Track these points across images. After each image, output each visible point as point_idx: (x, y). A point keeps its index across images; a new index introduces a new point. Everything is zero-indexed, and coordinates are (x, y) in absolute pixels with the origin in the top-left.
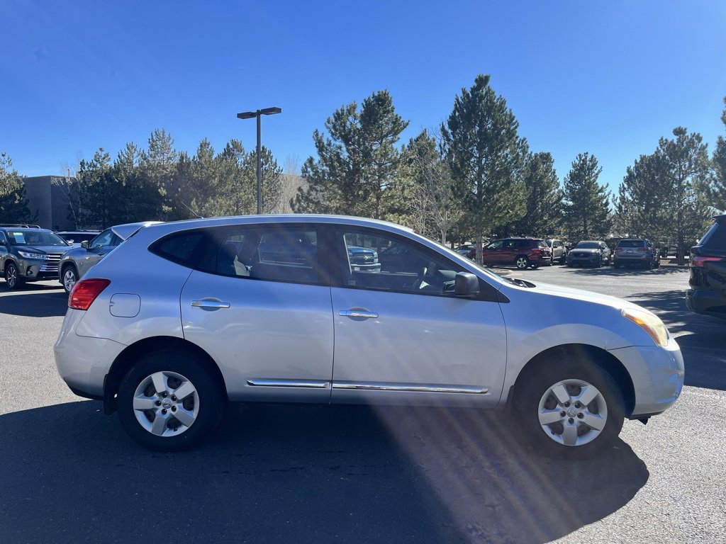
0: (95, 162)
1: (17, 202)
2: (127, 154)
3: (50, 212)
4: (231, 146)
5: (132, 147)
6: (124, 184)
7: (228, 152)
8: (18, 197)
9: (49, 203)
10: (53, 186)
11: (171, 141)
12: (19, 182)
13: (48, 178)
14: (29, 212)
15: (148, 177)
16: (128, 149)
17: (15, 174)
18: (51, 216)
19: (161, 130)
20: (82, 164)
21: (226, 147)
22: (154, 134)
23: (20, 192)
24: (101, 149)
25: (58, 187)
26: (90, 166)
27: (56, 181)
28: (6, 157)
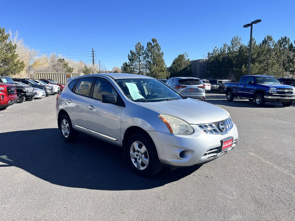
0: (213, 53)
1: (188, 70)
2: (224, 48)
3: (199, 72)
4: (267, 39)
5: (226, 45)
6: (221, 60)
7: (265, 42)
8: (189, 68)
9: (199, 69)
10: (200, 63)
11: (241, 40)
12: (190, 63)
13: (199, 60)
14: (192, 73)
15: (229, 57)
16: (224, 46)
17: (189, 60)
18: (199, 74)
19: (236, 36)
20: (209, 54)
21: (264, 39)
22: (233, 38)
23: (190, 66)
24: (216, 47)
25: (201, 63)
26: (211, 54)
27: (200, 61)
28: (186, 54)
